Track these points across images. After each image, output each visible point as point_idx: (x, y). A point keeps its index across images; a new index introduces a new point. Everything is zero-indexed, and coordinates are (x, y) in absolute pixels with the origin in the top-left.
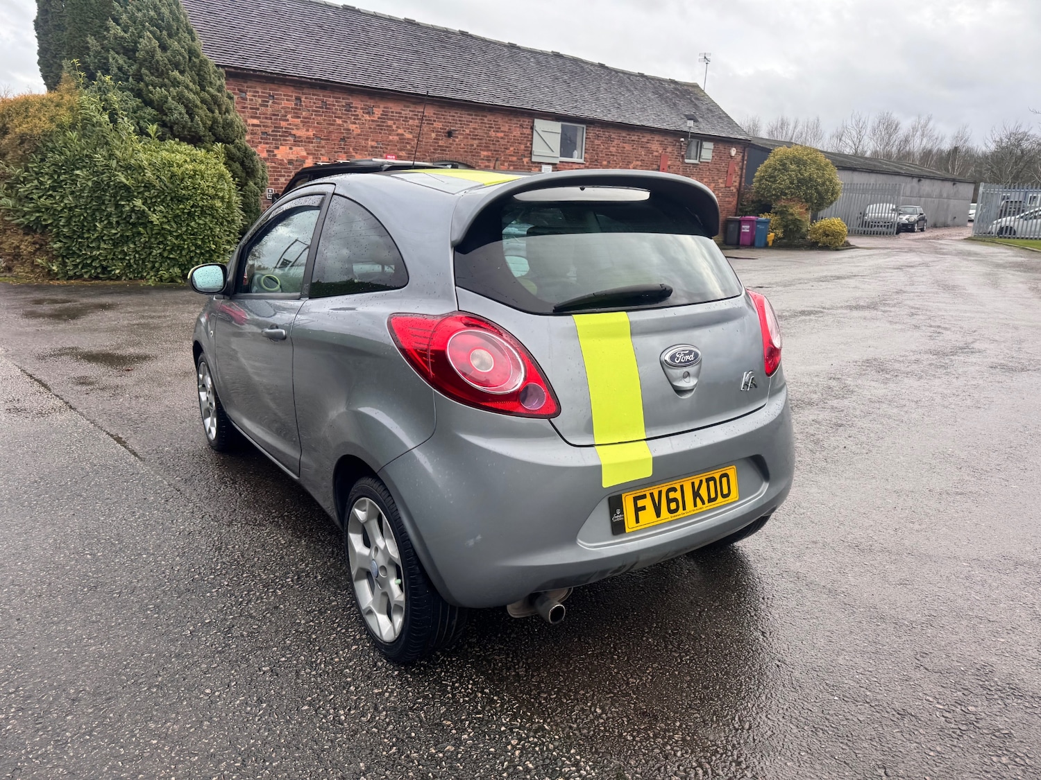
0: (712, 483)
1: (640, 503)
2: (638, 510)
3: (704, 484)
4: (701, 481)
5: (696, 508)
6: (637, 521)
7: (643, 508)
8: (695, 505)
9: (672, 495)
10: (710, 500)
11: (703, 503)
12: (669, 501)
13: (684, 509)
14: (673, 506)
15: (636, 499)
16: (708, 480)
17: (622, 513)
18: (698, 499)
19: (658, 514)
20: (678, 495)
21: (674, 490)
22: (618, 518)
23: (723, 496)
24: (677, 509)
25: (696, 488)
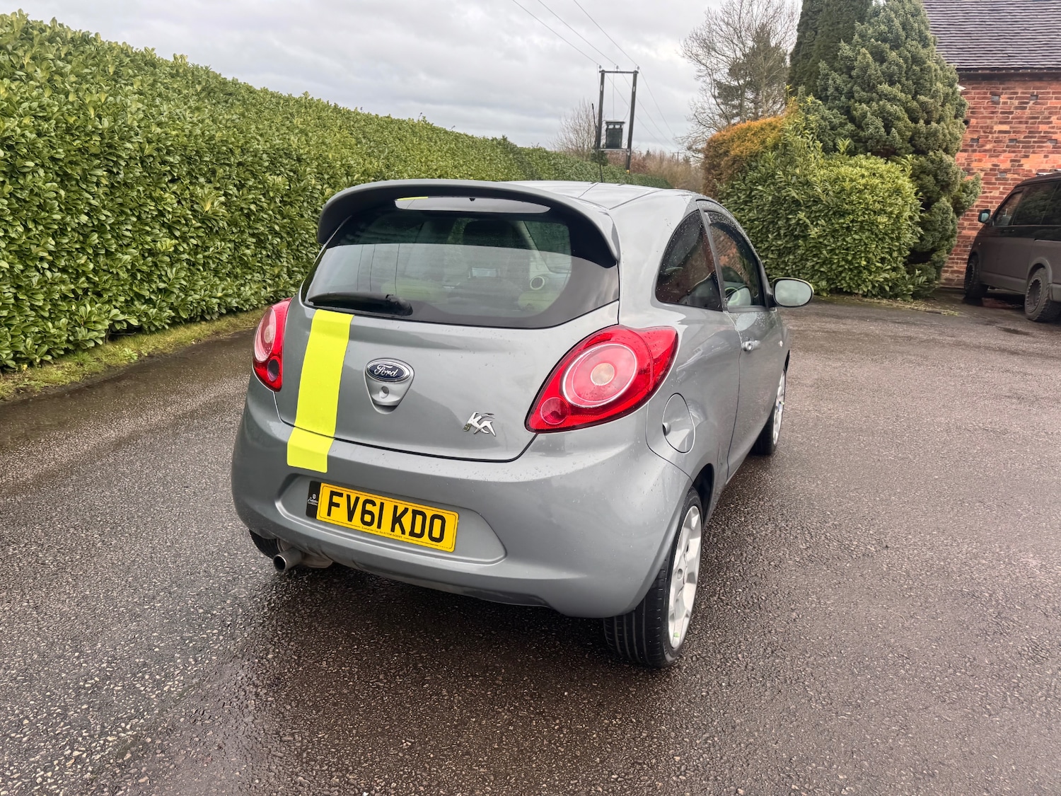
0: (419, 518)
1: (336, 499)
2: (332, 504)
3: (409, 515)
4: (406, 510)
5: (393, 533)
6: (329, 514)
7: (337, 505)
8: (393, 530)
9: (369, 507)
10: (412, 534)
11: (403, 532)
12: (364, 512)
13: (379, 526)
14: (368, 518)
15: (333, 494)
16: (415, 513)
17: (317, 499)
18: (397, 526)
19: (350, 518)
20: (376, 510)
21: (374, 504)
22: (313, 502)
23: (432, 538)
24: (370, 524)
25: (399, 513)
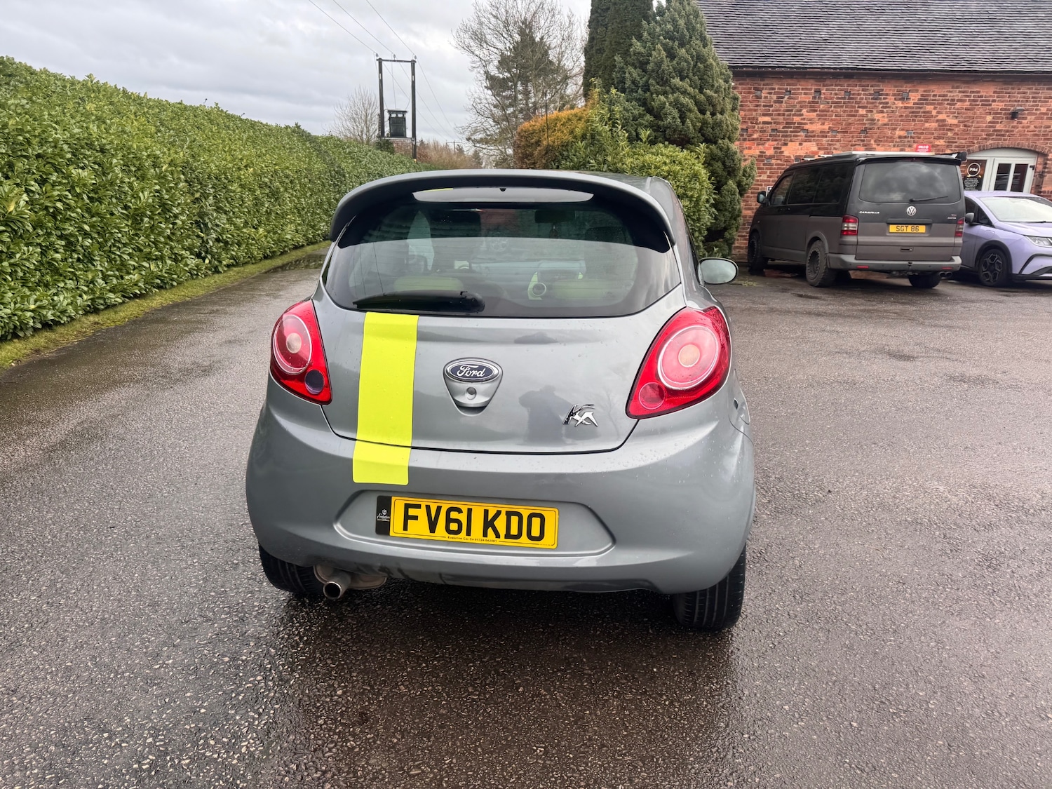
0: (515, 520)
1: (412, 512)
2: (407, 517)
3: (503, 517)
4: (499, 513)
5: (485, 538)
6: (405, 528)
7: (415, 518)
8: (485, 535)
9: (454, 515)
10: (508, 536)
11: (498, 535)
12: (449, 520)
13: (469, 533)
14: (454, 527)
15: (407, 506)
16: (509, 514)
17: (389, 514)
18: (490, 531)
19: (432, 529)
20: (463, 518)
21: (460, 511)
23: (530, 537)
24: (458, 532)
25: (490, 517)
